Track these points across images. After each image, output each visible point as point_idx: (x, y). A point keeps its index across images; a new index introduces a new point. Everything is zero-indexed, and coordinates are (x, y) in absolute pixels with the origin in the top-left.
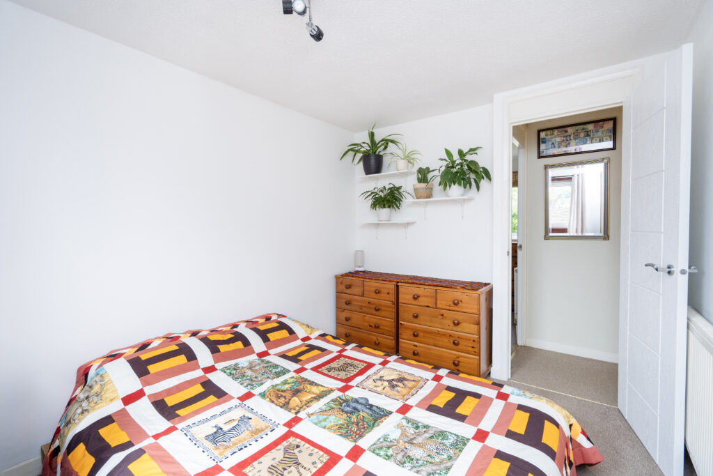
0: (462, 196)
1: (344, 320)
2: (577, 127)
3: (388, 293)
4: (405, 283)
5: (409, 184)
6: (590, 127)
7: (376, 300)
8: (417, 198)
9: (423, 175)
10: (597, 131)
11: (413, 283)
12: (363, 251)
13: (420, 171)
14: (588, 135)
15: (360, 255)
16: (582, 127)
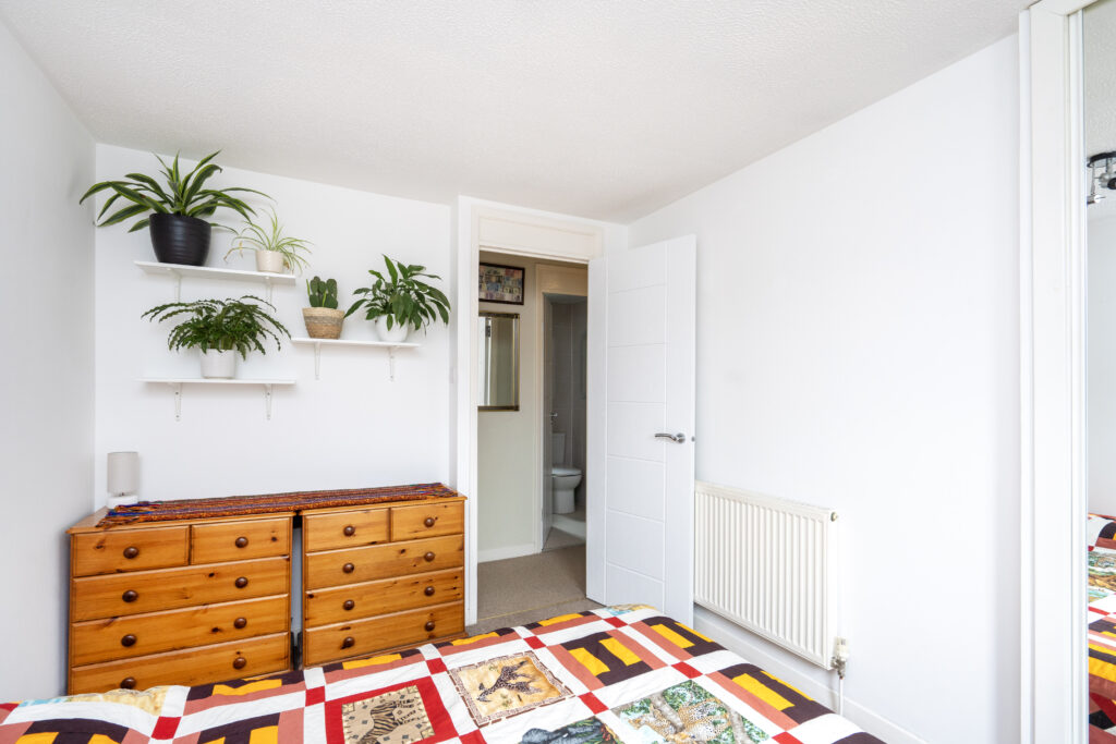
0: (404, 341)
1: (120, 646)
2: (490, 268)
3: (274, 539)
4: (319, 507)
5: (287, 306)
6: (502, 272)
7: (233, 562)
8: (311, 337)
9: (323, 293)
10: (508, 279)
11: (337, 506)
12: (133, 455)
13: (317, 285)
14: (499, 281)
15: (127, 463)
16: (494, 269)
